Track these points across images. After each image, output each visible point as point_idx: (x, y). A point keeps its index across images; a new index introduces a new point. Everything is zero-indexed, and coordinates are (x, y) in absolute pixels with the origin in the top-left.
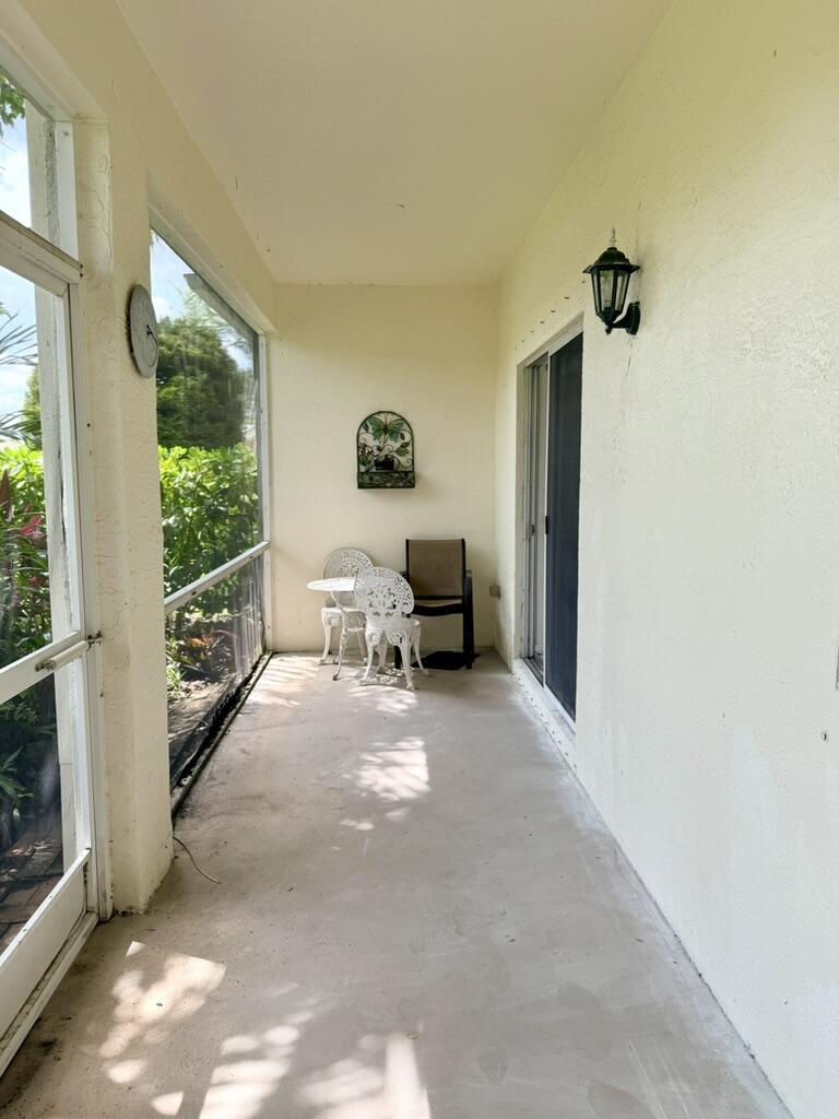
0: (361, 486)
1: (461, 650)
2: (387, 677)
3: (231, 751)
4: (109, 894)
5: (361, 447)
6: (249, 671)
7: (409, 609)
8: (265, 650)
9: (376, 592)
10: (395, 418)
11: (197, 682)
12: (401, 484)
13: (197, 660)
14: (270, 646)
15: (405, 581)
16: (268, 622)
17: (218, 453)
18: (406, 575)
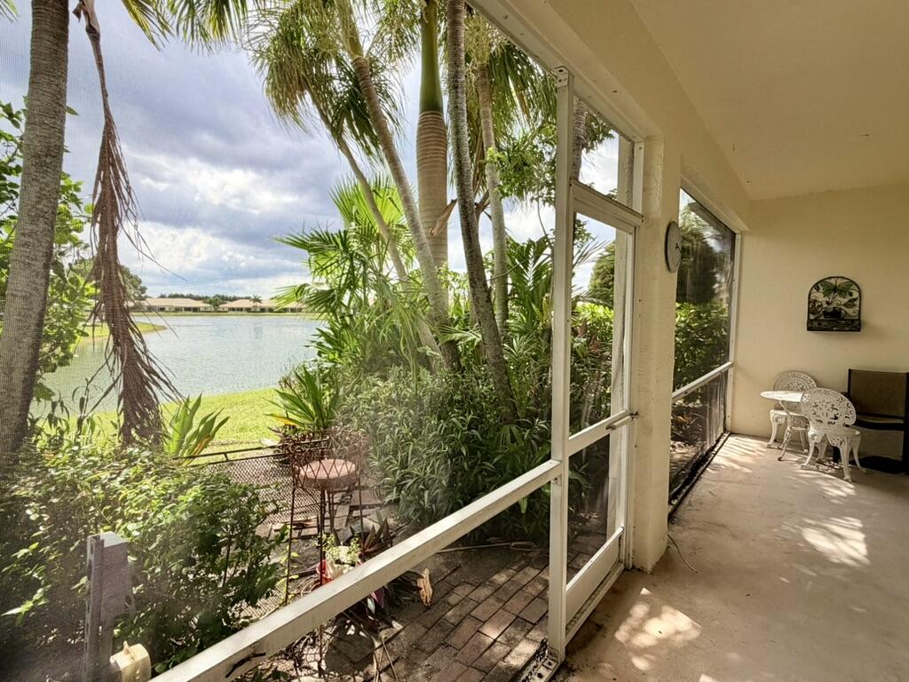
0: (809, 329)
1: (900, 459)
2: (826, 468)
3: (704, 491)
4: (631, 556)
5: (812, 303)
6: (715, 443)
7: (851, 421)
8: (725, 430)
9: (820, 405)
10: (845, 281)
11: (679, 443)
12: (847, 329)
13: (680, 429)
14: (729, 428)
15: (847, 401)
16: (728, 413)
17: (702, 307)
18: (848, 395)
